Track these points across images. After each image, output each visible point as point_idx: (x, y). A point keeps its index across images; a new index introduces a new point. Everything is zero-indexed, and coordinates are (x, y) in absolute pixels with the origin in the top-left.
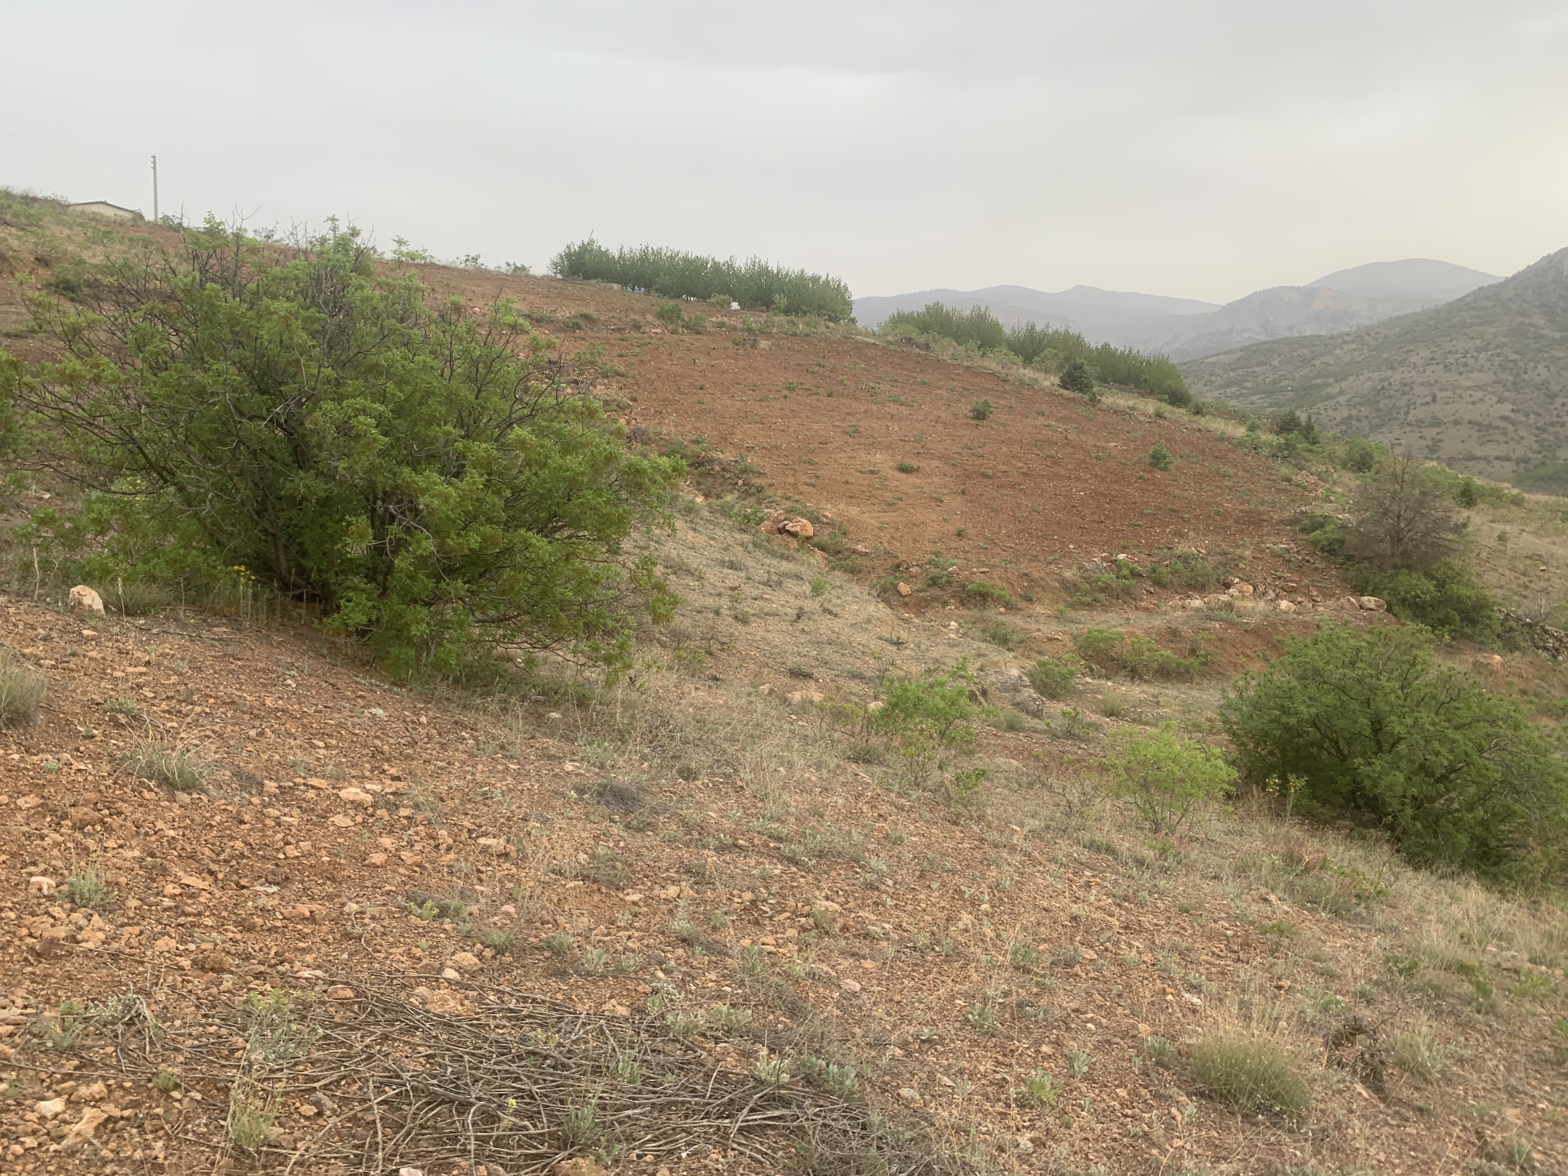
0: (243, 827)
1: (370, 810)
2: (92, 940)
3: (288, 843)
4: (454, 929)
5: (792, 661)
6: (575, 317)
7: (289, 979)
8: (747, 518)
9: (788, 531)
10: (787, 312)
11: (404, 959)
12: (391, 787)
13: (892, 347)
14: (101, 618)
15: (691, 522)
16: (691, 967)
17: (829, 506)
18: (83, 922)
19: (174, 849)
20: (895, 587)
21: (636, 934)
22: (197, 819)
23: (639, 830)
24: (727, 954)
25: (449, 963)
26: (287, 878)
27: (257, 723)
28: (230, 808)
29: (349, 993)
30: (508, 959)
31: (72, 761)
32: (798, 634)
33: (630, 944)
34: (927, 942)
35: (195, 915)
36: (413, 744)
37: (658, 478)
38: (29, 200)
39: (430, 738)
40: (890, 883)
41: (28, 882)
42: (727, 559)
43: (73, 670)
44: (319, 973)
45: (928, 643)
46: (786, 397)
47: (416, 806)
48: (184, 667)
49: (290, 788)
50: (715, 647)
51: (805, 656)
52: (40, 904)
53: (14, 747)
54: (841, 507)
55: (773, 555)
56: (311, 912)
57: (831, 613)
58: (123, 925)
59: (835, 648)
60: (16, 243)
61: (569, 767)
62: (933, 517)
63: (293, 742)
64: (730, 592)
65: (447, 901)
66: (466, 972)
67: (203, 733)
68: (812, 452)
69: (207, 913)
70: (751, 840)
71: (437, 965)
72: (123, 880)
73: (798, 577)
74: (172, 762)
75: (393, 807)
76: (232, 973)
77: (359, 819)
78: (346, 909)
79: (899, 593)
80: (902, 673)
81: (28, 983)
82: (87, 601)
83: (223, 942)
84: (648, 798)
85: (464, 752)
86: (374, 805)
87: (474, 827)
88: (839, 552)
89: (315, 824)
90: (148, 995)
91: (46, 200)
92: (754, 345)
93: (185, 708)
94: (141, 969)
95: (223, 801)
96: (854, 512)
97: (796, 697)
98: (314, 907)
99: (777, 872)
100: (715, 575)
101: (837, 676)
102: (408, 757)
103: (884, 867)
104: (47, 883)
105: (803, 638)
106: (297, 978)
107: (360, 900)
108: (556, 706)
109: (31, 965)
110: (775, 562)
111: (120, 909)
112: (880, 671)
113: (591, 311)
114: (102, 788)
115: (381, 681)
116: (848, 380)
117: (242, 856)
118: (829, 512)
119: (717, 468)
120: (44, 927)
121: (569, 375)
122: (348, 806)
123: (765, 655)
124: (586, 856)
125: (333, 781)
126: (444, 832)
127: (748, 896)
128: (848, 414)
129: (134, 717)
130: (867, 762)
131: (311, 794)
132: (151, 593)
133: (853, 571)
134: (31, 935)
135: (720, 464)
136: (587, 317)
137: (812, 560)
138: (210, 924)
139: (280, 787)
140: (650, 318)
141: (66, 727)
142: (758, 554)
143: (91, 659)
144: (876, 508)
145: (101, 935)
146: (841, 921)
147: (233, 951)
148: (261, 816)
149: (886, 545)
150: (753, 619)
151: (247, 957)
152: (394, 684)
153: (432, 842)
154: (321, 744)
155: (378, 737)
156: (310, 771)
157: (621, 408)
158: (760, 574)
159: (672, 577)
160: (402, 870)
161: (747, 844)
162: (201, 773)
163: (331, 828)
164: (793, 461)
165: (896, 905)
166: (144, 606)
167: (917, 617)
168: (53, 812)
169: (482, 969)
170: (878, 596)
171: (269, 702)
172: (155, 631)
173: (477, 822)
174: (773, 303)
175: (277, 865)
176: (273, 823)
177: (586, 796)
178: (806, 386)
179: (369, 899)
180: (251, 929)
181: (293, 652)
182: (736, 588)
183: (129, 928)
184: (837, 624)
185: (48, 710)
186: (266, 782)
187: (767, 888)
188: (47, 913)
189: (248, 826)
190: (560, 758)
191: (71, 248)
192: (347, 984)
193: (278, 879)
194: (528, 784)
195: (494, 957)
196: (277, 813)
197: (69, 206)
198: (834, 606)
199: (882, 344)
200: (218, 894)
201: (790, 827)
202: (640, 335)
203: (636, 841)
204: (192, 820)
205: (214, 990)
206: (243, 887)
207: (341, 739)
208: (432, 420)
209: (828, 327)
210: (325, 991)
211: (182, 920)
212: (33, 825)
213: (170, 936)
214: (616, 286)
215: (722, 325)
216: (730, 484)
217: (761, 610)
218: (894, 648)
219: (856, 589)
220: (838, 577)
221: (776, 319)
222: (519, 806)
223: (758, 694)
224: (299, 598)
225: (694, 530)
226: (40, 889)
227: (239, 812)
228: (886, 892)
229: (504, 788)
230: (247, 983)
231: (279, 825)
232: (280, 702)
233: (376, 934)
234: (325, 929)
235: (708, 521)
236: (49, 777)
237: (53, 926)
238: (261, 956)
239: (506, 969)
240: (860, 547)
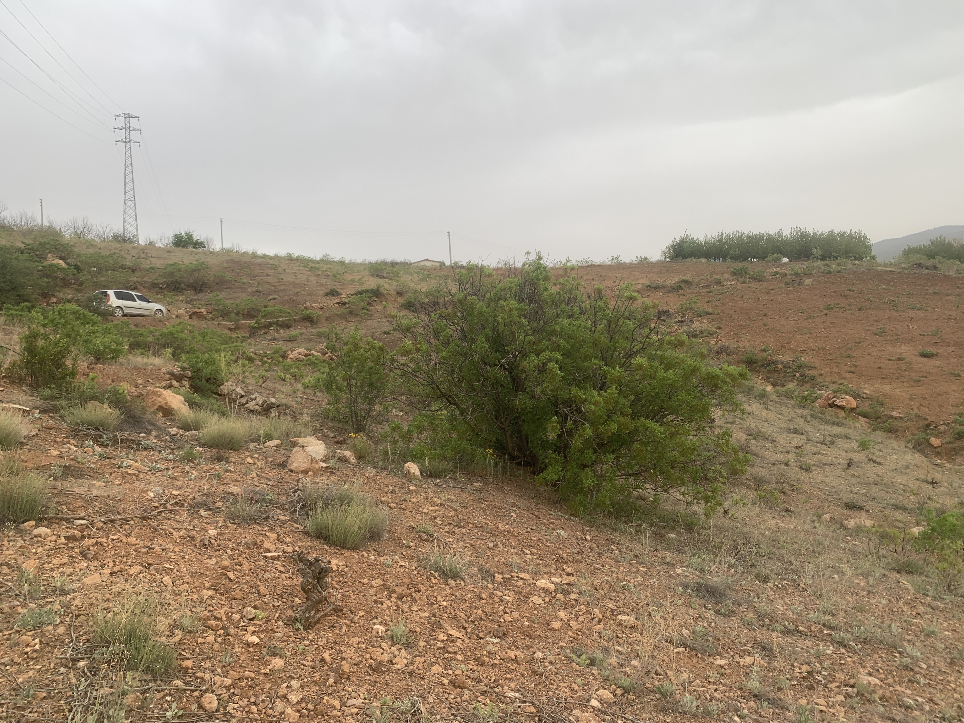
0: (482, 601)
1: (553, 594)
2: (400, 664)
3: (506, 613)
4: (599, 674)
5: (847, 497)
6: (678, 283)
7: (501, 697)
8: (805, 398)
9: (837, 405)
10: (823, 258)
11: (567, 691)
12: (566, 580)
13: (906, 271)
14: (419, 480)
15: (764, 403)
16: (760, 716)
17: (867, 386)
18: (397, 653)
19: (446, 613)
20: (928, 441)
21: (721, 688)
22: (458, 595)
23: (724, 616)
24: (787, 709)
25: (594, 696)
26: (504, 634)
27: (494, 539)
28: (475, 590)
29: (533, 710)
30: (631, 697)
31: (399, 560)
32: (849, 477)
33: (716, 695)
34: (954, 714)
35: (453, 653)
36: (581, 553)
37: (728, 380)
38: (394, 264)
39: (592, 549)
40: (924, 666)
41: (372, 628)
42: (792, 427)
43: (403, 509)
44: (517, 695)
45: (960, 482)
46: (826, 314)
47: (580, 593)
48: (457, 506)
49: (509, 579)
50: (787, 488)
51: (856, 493)
52: (377, 641)
53: (373, 552)
54: (876, 386)
55: (826, 423)
56: (516, 656)
57: (875, 462)
58: (416, 657)
59: (879, 487)
60: (389, 286)
61: (679, 571)
62: (954, 387)
63: (512, 550)
64: (795, 450)
65: (595, 655)
66: (605, 703)
67: (465, 545)
68: (850, 349)
69: (460, 653)
70: (809, 628)
71: (586, 696)
72: (418, 629)
73: (847, 437)
74: (447, 562)
75: (566, 593)
76: (469, 689)
77: (547, 599)
78: (536, 656)
79: (932, 446)
80: (938, 506)
81: (367, 685)
82: (412, 471)
83: (467, 670)
84: (732, 594)
85: (611, 559)
86: (556, 591)
87: (615, 608)
88: (878, 418)
89: (521, 601)
90: (425, 698)
91: (401, 263)
92: (800, 283)
93: (457, 530)
94: (423, 683)
95: (473, 586)
96: (887, 388)
97: (851, 523)
98: (518, 653)
99: (829, 652)
100: (784, 439)
101: (884, 508)
102: (578, 561)
103: (919, 654)
104: (381, 628)
105: (854, 481)
106: (505, 697)
107: (545, 650)
108: (673, 529)
109: (370, 675)
110: (828, 427)
111: (416, 646)
112: (919, 503)
113: (688, 277)
114: (412, 576)
115: (565, 513)
116: (873, 297)
117: (481, 619)
118: (867, 390)
119: (780, 366)
120: (377, 653)
121: (676, 318)
122: (541, 591)
123: (825, 494)
124: (687, 631)
125: (533, 575)
126: (596, 610)
127: (805, 668)
128: (876, 321)
129: (430, 535)
130: (908, 572)
131: (520, 583)
132: (443, 465)
133: (892, 431)
134: (371, 658)
135: (782, 363)
136: (685, 281)
137: (857, 425)
138: (461, 659)
139: (503, 578)
140: (726, 276)
141: (397, 542)
142: (816, 423)
143: (413, 503)
144: (905, 384)
145: (405, 661)
146: (881, 692)
147: (472, 677)
148: (492, 595)
149: (916, 411)
150: (815, 468)
151: (478, 681)
152: (572, 515)
153: (589, 616)
154: (528, 552)
155: (560, 548)
156: (521, 569)
157: (711, 334)
158: (818, 436)
159: (753, 441)
160: (570, 633)
161: (806, 630)
162: (461, 569)
163: (531, 604)
164: (836, 357)
165: (929, 684)
166: (440, 472)
167: (948, 462)
168: (388, 589)
169: (615, 702)
170: (913, 448)
171: (500, 527)
172: (444, 486)
173: (617, 605)
174: (812, 254)
175: (499, 626)
176: (498, 600)
177: (689, 591)
178: (842, 305)
179: (550, 651)
180: (482, 664)
181: (515, 496)
182: (800, 447)
183: (419, 658)
184: (880, 470)
185: (390, 531)
186: (496, 575)
187: (820, 663)
188: (380, 646)
189: (484, 601)
190: (673, 564)
191: (412, 285)
192: (532, 703)
193: (500, 634)
194: (651, 581)
195: (623, 695)
196: (501, 594)
197: (412, 264)
198: (877, 456)
199: (898, 270)
200: (467, 641)
201: (840, 620)
202: (721, 288)
203: (721, 623)
204: (456, 597)
205: (459, 699)
206: (481, 638)
207: (539, 549)
208: (586, 357)
209: (854, 265)
210: (519, 707)
211: (446, 655)
212: (378, 596)
213: (439, 665)
214: (703, 260)
215: (777, 273)
216: (790, 376)
217: (820, 461)
218: (930, 487)
219: (895, 444)
220: (879, 435)
221: (815, 264)
222: (645, 596)
223: (819, 521)
224: (519, 464)
225: (767, 409)
226: (378, 633)
227: (480, 592)
228: (920, 673)
229: (636, 583)
230: (477, 697)
231: (502, 601)
232: (507, 526)
233: (552, 673)
234: (523, 667)
235: (776, 402)
236: (387, 569)
237: (382, 654)
238: (486, 681)
239: (631, 703)
240: (894, 413)
